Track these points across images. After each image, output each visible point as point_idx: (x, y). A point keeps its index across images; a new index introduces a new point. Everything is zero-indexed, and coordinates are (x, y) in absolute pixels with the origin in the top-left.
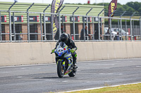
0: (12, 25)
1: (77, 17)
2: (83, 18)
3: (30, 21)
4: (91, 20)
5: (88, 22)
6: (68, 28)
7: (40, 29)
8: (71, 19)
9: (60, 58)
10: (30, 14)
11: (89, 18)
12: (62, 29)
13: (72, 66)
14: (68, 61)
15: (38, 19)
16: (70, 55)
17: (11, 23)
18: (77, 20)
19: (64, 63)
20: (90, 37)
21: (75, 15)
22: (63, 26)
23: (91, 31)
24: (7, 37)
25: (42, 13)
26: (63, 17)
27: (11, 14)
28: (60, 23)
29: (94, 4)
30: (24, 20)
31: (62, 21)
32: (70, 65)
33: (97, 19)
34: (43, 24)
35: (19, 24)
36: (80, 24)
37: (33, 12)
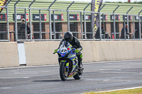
0: (52, 24)
1: (117, 16)
2: (124, 16)
3: (70, 19)
4: (132, 18)
5: (128, 21)
6: (108, 27)
7: (80, 28)
8: (111, 17)
9: (63, 58)
10: (70, 13)
11: (129, 16)
12: (102, 28)
13: (76, 68)
14: (72, 62)
15: (79, 17)
16: (74, 55)
17: (51, 22)
18: (117, 19)
19: (68, 64)
20: (130, 36)
21: (115, 14)
22: (104, 24)
23: (132, 30)
24: (47, 35)
25: (82, 11)
26: (104, 16)
27: (51, 13)
28: (101, 21)
29: (135, 3)
30: (64, 19)
31: (102, 19)
32: (74, 67)
33: (137, 18)
34: (83, 23)
35: (59, 23)
36: (121, 23)
37: (73, 11)
